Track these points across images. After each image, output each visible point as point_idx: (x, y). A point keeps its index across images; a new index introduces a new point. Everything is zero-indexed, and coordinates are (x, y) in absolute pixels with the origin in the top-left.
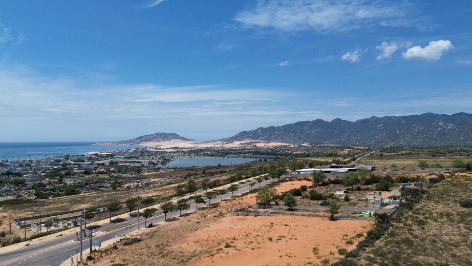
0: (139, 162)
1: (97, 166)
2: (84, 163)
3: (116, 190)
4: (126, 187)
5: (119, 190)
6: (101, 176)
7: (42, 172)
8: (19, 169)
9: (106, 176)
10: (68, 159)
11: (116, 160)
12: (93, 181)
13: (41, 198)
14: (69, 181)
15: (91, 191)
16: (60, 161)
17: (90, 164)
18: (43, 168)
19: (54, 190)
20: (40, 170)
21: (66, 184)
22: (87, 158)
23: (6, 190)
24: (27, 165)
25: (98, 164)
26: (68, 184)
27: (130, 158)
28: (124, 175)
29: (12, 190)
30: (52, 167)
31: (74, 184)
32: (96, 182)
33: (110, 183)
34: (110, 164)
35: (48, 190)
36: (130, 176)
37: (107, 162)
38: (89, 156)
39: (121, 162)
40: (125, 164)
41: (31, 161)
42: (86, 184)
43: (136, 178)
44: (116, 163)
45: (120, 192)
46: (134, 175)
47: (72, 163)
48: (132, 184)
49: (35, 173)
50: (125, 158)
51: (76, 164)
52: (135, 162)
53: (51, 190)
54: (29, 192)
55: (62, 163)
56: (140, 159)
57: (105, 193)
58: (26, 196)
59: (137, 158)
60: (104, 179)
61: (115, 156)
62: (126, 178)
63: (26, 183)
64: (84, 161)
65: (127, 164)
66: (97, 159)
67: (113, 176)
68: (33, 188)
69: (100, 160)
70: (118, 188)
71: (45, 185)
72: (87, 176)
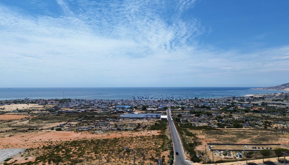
0: (284, 104)
1: (253, 105)
2: (244, 102)
3: (267, 129)
4: (274, 127)
5: (269, 130)
6: (256, 115)
7: (220, 107)
8: (209, 104)
9: (259, 115)
10: (234, 99)
11: (266, 102)
12: (251, 119)
13: (221, 128)
14: (236, 117)
15: (250, 126)
16: (230, 100)
17: (248, 104)
18: (221, 104)
19: (227, 122)
20: (219, 105)
21: (234, 119)
22: (246, 99)
23: (203, 119)
24: (213, 102)
25: (254, 104)
26: (235, 119)
27: (277, 100)
28: (272, 116)
29: (206, 118)
30: (226, 104)
31: (238, 119)
32: (253, 120)
33: (262, 122)
34: (262, 104)
35: (224, 121)
36: (277, 117)
37: (259, 102)
38: (247, 98)
39: (270, 103)
40: (273, 105)
41: (215, 99)
42: (246, 121)
43: (282, 120)
44: (266, 104)
45: (270, 132)
46: (280, 117)
47: (237, 102)
48: (278, 125)
49: (217, 107)
50: (273, 100)
51: (239, 103)
52: (280, 104)
53: (226, 122)
54: (214, 121)
55: (231, 102)
56: (285, 102)
57: (259, 131)
58: (213, 124)
59: (282, 101)
60: (258, 118)
61: (265, 98)
62: (274, 118)
63: (213, 115)
64: (244, 101)
65: (275, 105)
66: (253, 100)
67: (264, 116)
68: (216, 119)
69: (255, 101)
70: (268, 128)
71: (222, 118)
72: (247, 114)
